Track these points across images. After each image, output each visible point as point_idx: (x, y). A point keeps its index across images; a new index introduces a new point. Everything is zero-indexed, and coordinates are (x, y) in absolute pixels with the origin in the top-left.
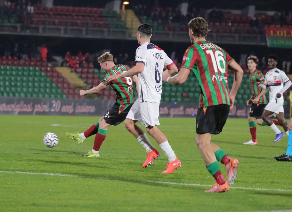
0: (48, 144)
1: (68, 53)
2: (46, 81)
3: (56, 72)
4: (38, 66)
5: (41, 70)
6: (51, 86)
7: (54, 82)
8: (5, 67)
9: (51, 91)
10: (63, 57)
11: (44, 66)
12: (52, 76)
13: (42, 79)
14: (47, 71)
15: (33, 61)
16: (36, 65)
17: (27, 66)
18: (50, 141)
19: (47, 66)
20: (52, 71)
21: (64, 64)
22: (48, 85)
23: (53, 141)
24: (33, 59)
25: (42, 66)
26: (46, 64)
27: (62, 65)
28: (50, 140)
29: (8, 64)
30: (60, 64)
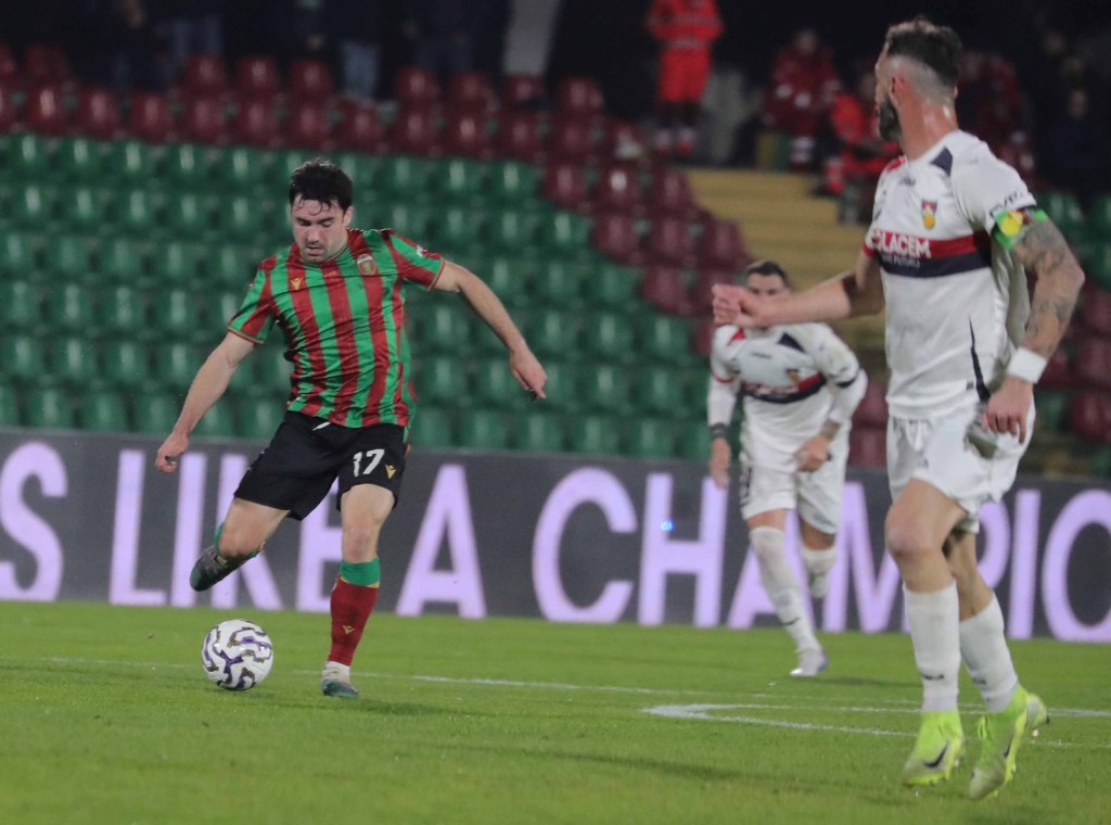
0: (215, 672)
1: (806, 42)
2: (590, 299)
3: (686, 209)
4: (522, 156)
5: (547, 196)
6: (640, 341)
7: (669, 311)
8: (212, 155)
9: (637, 393)
10: (759, 77)
11: (576, 160)
12: (650, 253)
13: (557, 278)
14: (599, 201)
15: (475, 109)
16: (502, 148)
17: (415, 150)
18: (221, 663)
19: (610, 160)
20: (653, 204)
21: (767, 144)
22: (608, 332)
23: (239, 660)
24: (471, 88)
25: (555, 153)
26: (596, 135)
27: (743, 156)
28: (223, 654)
29: (238, 134)
30: (722, 146)
